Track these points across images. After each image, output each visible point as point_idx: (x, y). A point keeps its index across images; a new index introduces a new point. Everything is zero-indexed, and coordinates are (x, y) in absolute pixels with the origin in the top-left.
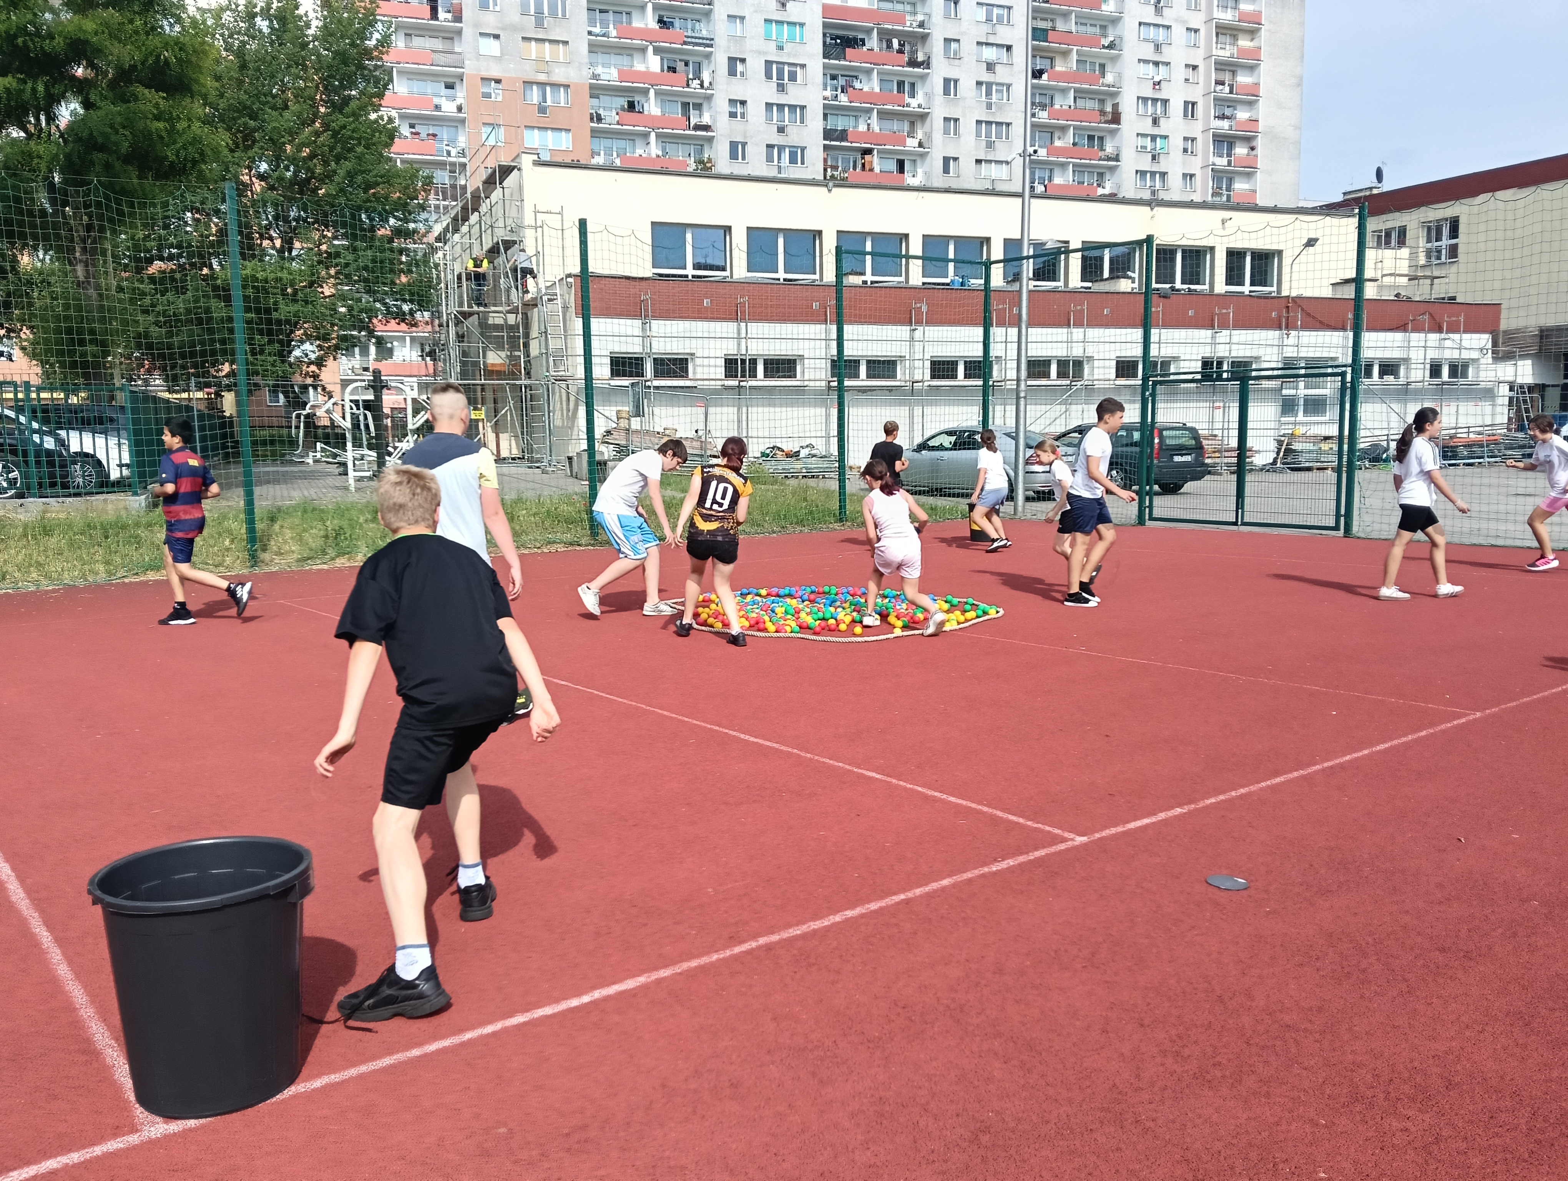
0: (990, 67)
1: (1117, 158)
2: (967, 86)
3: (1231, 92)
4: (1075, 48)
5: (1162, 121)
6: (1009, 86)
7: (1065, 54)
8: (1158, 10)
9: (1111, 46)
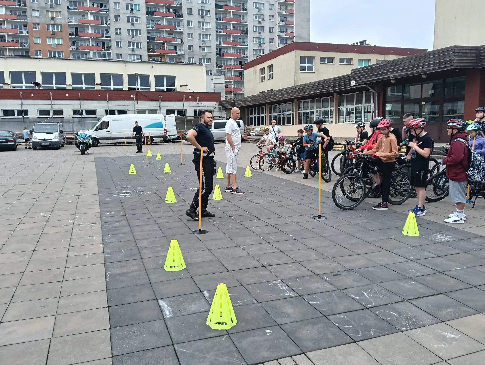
1: (247, 45)
2: (195, 23)
3: (285, 24)
4: (232, 11)
5: (262, 33)
6: (210, 23)
7: (229, 12)
9: (245, 10)
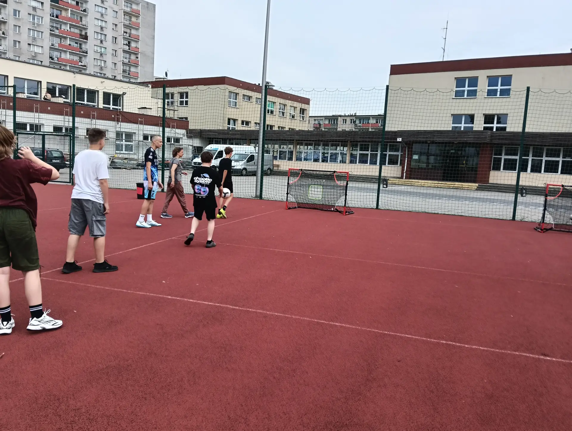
0: (34, 9)
1: (87, 53)
2: (23, 14)
3: (129, 36)
4: (70, 9)
5: (104, 42)
6: (42, 18)
7: (66, 10)
8: (102, 2)
9: (85, 11)
